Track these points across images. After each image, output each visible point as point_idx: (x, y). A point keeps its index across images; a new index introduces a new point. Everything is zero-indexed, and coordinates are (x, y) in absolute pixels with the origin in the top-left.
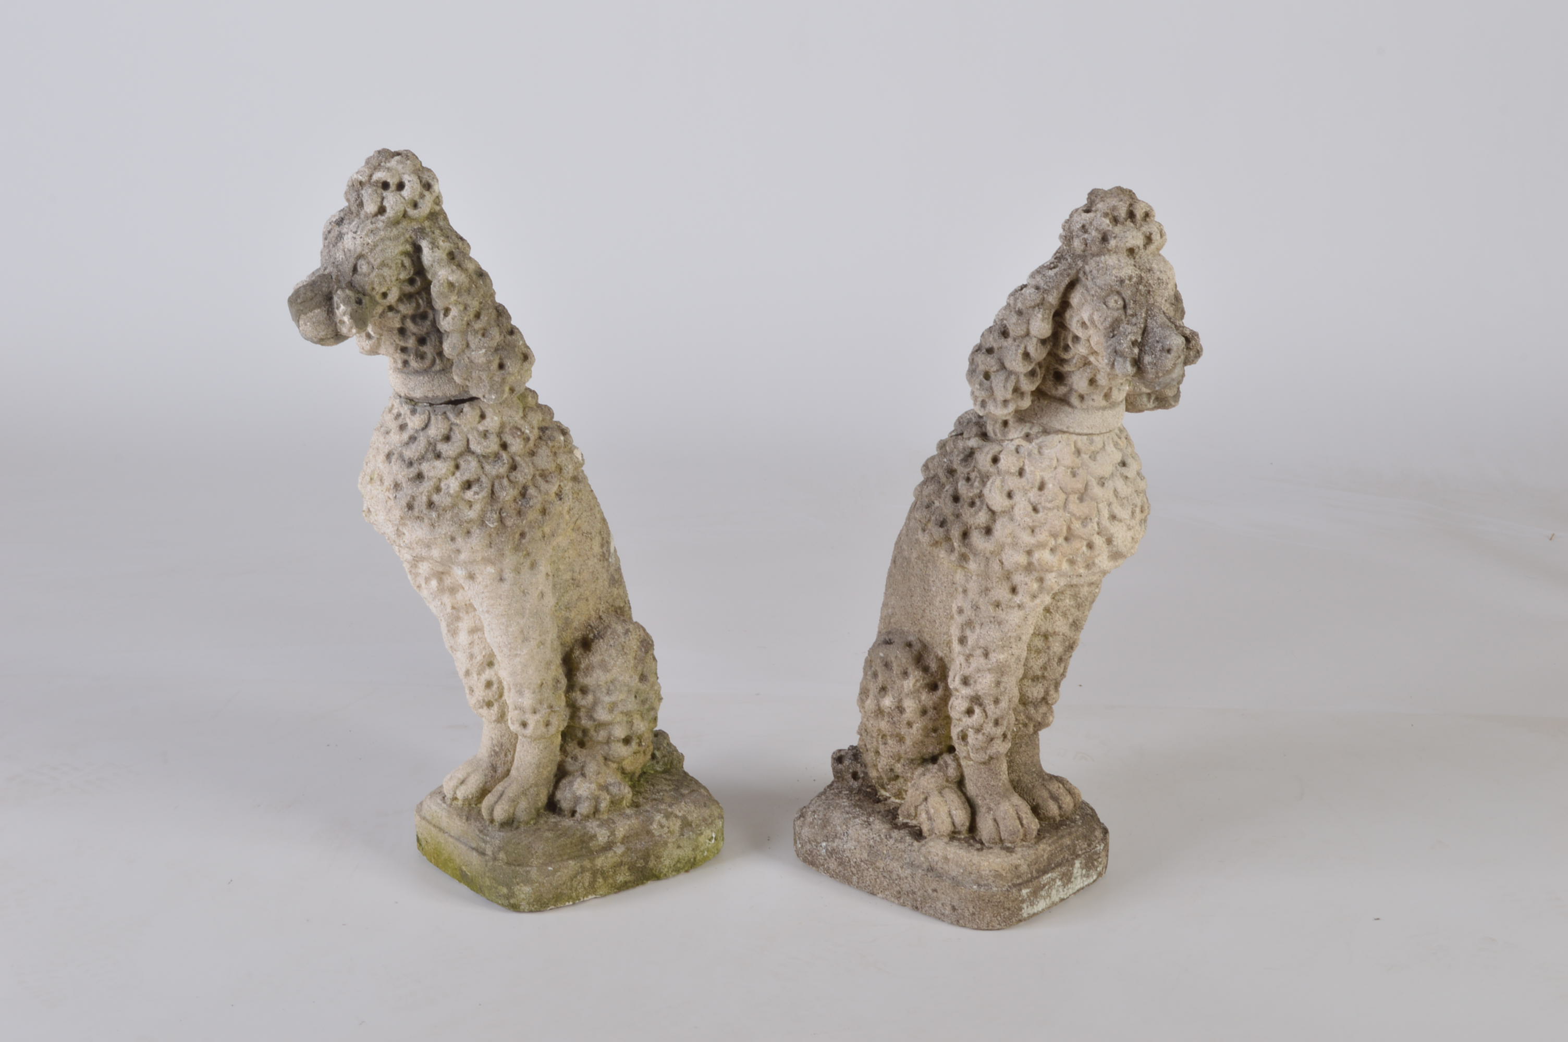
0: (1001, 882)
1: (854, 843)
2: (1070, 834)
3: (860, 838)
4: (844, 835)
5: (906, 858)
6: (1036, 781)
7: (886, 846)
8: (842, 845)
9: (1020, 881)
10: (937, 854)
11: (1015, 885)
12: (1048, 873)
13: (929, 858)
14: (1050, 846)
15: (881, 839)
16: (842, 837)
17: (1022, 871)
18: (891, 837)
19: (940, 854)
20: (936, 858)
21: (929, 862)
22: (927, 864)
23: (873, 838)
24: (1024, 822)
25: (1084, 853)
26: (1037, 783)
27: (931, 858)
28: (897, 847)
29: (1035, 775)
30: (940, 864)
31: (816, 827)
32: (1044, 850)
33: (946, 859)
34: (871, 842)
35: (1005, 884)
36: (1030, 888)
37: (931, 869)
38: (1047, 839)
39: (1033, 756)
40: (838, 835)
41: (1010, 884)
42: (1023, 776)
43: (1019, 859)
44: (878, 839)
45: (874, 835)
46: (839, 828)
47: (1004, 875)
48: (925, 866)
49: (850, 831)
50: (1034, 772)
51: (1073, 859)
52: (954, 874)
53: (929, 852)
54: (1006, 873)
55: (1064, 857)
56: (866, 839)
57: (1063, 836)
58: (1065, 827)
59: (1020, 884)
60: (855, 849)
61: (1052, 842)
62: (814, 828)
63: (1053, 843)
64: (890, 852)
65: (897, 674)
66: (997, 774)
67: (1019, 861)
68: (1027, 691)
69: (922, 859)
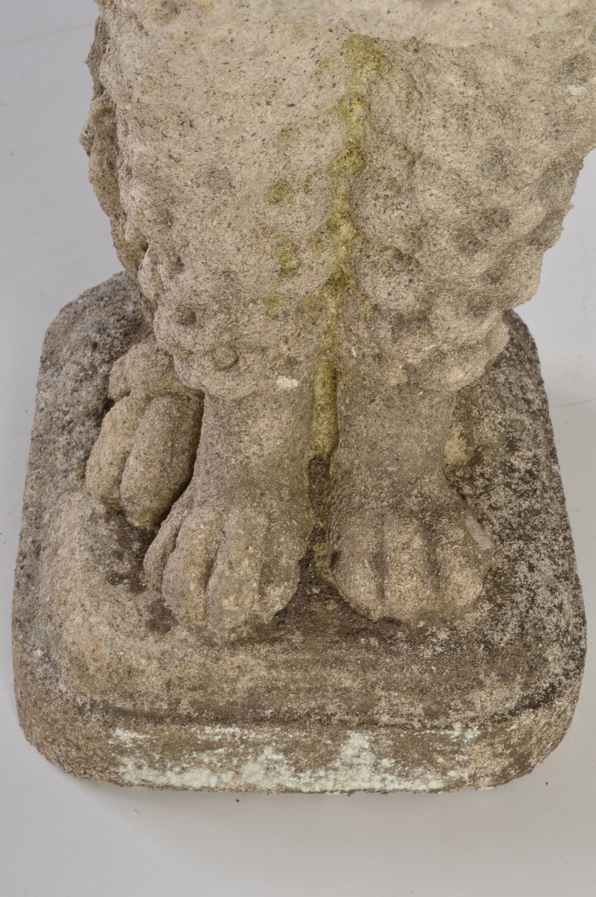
0: (77, 682)
2: (365, 666)
6: (377, 499)
9: (128, 705)
11: (107, 709)
12: (230, 725)
14: (273, 666)
17: (142, 688)
24: (213, 581)
25: (386, 726)
26: (373, 504)
29: (386, 483)
32: (242, 669)
35: (85, 689)
36: (146, 733)
38: (278, 647)
39: (398, 436)
41: (97, 698)
42: (359, 468)
43: (149, 658)
47: (92, 670)
50: (390, 475)
51: (344, 724)
54: (98, 670)
55: (322, 708)
57: (340, 662)
58: (374, 642)
59: (124, 713)
61: (286, 662)
63: (289, 665)
66: (231, 434)
67: (144, 661)
68: (366, 275)
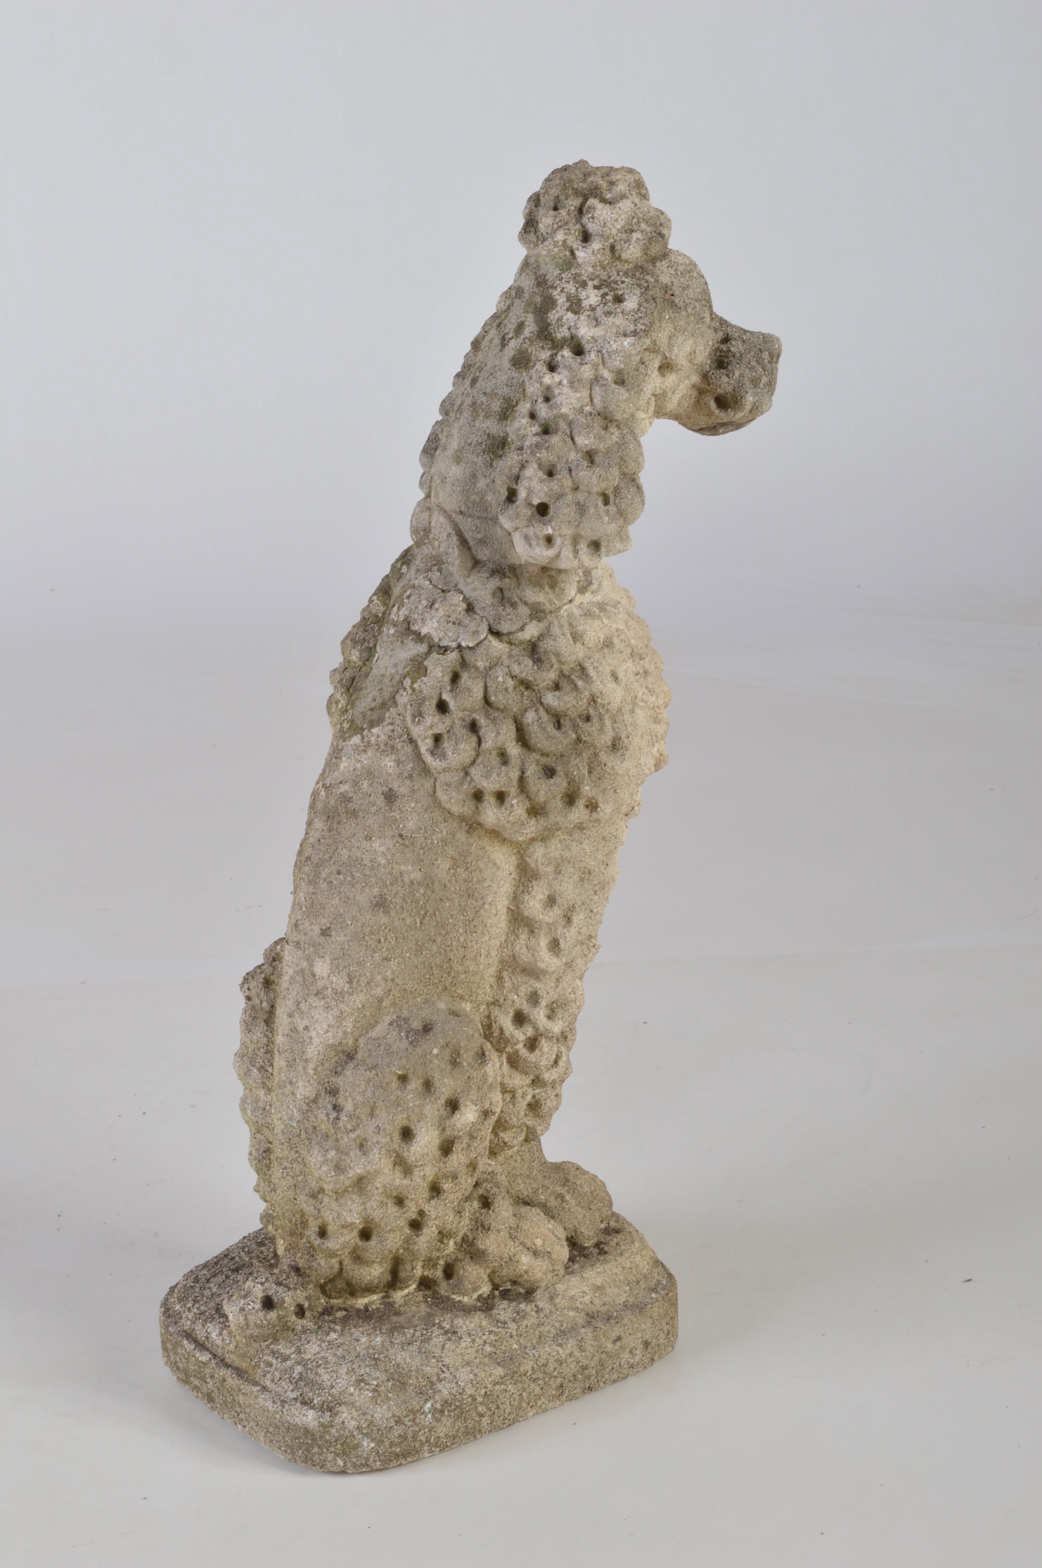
1: (464, 1370)
3: (466, 1358)
4: (443, 1372)
5: (548, 1332)
7: (511, 1337)
8: (454, 1385)
10: (584, 1292)
13: (578, 1304)
15: (496, 1334)
16: (442, 1376)
18: (505, 1323)
19: (586, 1289)
20: (587, 1299)
21: (582, 1309)
22: (583, 1314)
23: (485, 1342)
27: (581, 1303)
28: (527, 1326)
30: (596, 1301)
31: (390, 1395)
33: (598, 1288)
34: (488, 1349)
37: (591, 1317)
40: (434, 1379)
44: (493, 1337)
45: (484, 1338)
46: (427, 1369)
48: (581, 1319)
49: (447, 1361)
52: (622, 1299)
53: (572, 1298)
56: (477, 1352)
60: (476, 1375)
62: (388, 1399)
64: (522, 1340)
65: (469, 1065)
69: (572, 1314)
